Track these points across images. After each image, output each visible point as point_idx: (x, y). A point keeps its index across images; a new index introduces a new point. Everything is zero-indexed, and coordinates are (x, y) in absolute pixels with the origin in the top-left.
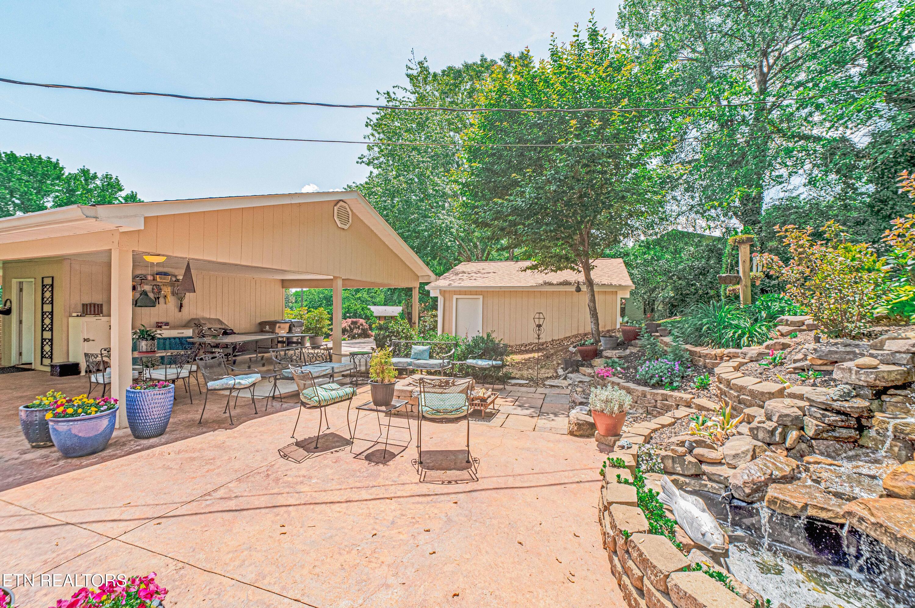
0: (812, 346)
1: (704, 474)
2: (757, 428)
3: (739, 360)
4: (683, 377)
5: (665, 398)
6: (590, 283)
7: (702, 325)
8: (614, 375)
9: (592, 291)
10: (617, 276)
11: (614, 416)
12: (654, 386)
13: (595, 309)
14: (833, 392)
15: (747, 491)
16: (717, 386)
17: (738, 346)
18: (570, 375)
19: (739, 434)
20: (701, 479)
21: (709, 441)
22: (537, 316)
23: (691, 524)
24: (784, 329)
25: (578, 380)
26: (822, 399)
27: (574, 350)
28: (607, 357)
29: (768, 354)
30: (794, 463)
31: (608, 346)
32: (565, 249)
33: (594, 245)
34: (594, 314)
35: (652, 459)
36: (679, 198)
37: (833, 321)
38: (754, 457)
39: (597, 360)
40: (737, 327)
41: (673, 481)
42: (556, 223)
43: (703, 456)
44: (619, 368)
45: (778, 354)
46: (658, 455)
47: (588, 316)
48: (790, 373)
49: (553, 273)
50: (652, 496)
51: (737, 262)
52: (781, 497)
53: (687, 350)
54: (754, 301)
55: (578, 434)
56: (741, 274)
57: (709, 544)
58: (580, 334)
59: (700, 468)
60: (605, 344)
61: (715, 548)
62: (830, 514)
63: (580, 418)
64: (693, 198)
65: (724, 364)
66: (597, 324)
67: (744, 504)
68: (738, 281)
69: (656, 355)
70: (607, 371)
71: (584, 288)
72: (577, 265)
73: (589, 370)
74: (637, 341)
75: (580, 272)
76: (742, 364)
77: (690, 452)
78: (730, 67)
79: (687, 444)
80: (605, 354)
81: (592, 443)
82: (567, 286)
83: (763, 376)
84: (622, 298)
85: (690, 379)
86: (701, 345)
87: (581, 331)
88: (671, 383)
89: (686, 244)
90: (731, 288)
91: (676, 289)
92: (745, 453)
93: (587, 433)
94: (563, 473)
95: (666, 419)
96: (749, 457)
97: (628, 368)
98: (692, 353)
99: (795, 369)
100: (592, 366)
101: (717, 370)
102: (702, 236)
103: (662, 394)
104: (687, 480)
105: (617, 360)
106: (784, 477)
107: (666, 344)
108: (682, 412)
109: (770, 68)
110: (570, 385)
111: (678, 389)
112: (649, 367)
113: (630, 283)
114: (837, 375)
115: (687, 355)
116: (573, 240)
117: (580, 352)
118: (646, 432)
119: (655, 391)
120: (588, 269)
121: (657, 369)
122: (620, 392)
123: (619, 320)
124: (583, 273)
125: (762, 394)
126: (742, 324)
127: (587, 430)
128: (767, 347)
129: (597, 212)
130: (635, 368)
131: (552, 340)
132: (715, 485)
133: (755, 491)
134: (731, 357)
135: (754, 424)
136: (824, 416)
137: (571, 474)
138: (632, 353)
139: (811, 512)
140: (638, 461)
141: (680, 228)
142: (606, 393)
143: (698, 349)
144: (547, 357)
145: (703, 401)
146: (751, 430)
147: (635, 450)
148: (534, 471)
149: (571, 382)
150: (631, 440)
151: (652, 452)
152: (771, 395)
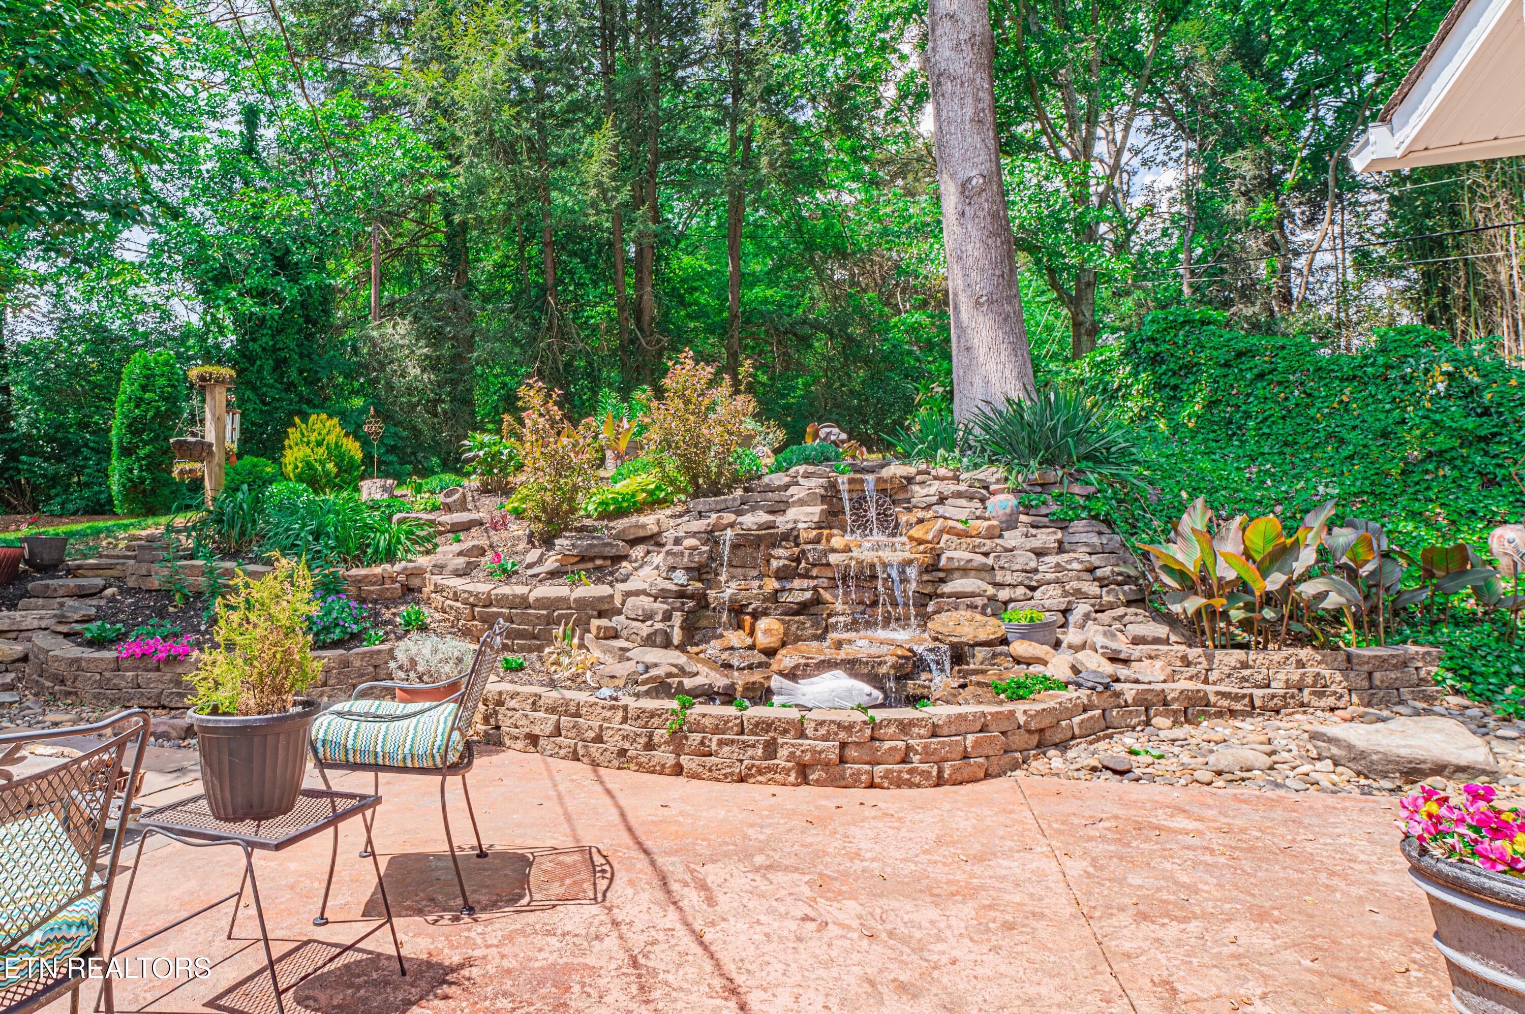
0: (564, 541)
23: (847, 697)
57: (877, 698)
114: (666, 562)
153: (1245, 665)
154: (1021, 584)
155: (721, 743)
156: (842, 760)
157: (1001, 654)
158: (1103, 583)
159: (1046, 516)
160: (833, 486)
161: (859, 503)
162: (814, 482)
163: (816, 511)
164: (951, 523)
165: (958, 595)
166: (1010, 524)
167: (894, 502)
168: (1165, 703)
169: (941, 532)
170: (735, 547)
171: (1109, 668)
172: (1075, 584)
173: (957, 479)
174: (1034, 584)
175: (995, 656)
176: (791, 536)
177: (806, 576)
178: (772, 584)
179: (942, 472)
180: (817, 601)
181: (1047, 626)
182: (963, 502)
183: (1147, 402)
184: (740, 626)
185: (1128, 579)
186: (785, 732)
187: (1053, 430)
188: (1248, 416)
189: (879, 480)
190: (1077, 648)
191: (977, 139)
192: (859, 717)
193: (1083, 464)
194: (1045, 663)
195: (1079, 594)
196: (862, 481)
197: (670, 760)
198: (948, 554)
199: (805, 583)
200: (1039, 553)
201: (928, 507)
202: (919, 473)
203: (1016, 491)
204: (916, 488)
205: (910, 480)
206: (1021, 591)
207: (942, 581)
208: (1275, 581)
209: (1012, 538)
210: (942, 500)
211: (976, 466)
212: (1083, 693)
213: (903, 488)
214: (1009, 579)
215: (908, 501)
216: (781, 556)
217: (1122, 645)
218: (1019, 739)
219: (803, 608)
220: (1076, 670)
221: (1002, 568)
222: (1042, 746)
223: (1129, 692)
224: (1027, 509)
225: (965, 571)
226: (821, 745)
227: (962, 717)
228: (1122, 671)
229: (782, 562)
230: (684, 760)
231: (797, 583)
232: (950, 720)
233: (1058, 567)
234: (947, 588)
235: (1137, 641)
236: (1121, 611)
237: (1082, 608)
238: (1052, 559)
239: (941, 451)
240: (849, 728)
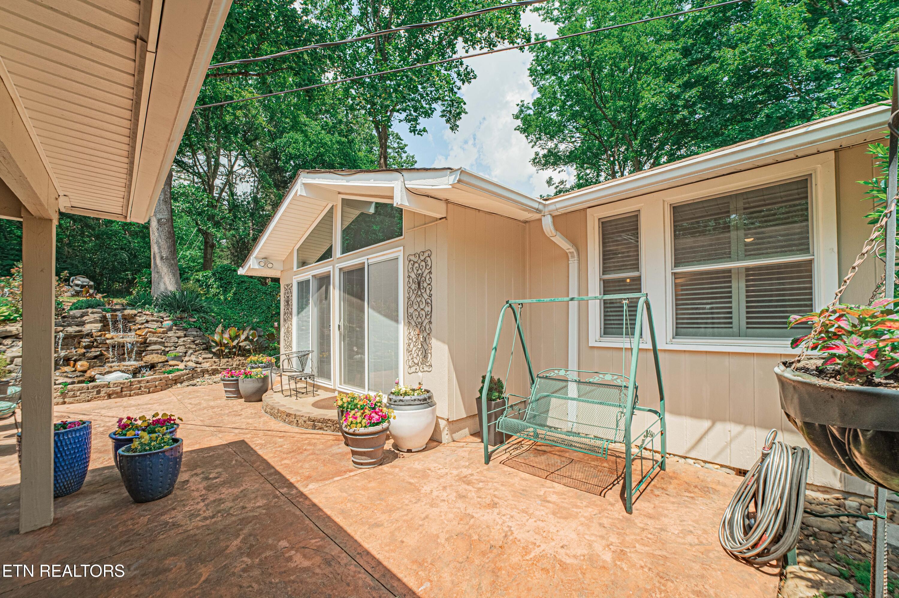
153: (228, 362)
154: (173, 346)
155: (81, 393)
156: (122, 391)
157: (166, 364)
158: (196, 345)
159: (181, 327)
160: (104, 317)
161: (115, 322)
162: (96, 315)
163: (99, 325)
164: (150, 330)
165: (153, 350)
166: (170, 329)
167: (129, 322)
168: (208, 371)
169: (147, 333)
170: (64, 339)
171: (194, 365)
172: (188, 346)
173: (153, 315)
174: (176, 346)
175: (164, 365)
176: (90, 335)
177: (97, 347)
178: (84, 350)
179: (147, 313)
180: (102, 355)
181: (181, 356)
182: (155, 323)
183: (218, 291)
184: (69, 365)
185: (204, 344)
186: (103, 387)
187: (185, 303)
188: (243, 299)
189: (123, 315)
190: (187, 361)
191: (164, 207)
192: (127, 381)
193: (194, 312)
194: (178, 365)
195: (190, 348)
196: (117, 315)
197: (61, 400)
198: (150, 339)
199: (97, 349)
200: (179, 338)
201: (142, 324)
202: (139, 313)
203: (172, 320)
204: (138, 318)
205: (135, 315)
206: (173, 348)
207: (148, 346)
208: (235, 343)
209: (170, 334)
210: (147, 322)
211: (159, 312)
212: (187, 371)
213: (132, 318)
214: (169, 345)
215: (134, 322)
216: (85, 341)
217: (200, 360)
218: (170, 382)
219: (96, 357)
220: (186, 366)
221: (167, 342)
222: (176, 383)
223: (199, 370)
224: (176, 325)
225: (155, 343)
226: (115, 389)
227: (155, 378)
228: (198, 366)
229: (87, 344)
230: (66, 400)
231: (93, 350)
232: (152, 379)
233: (184, 341)
234: (149, 348)
235: (204, 359)
236: (201, 351)
237: (190, 351)
238: (182, 339)
239: (147, 306)
240: (124, 384)
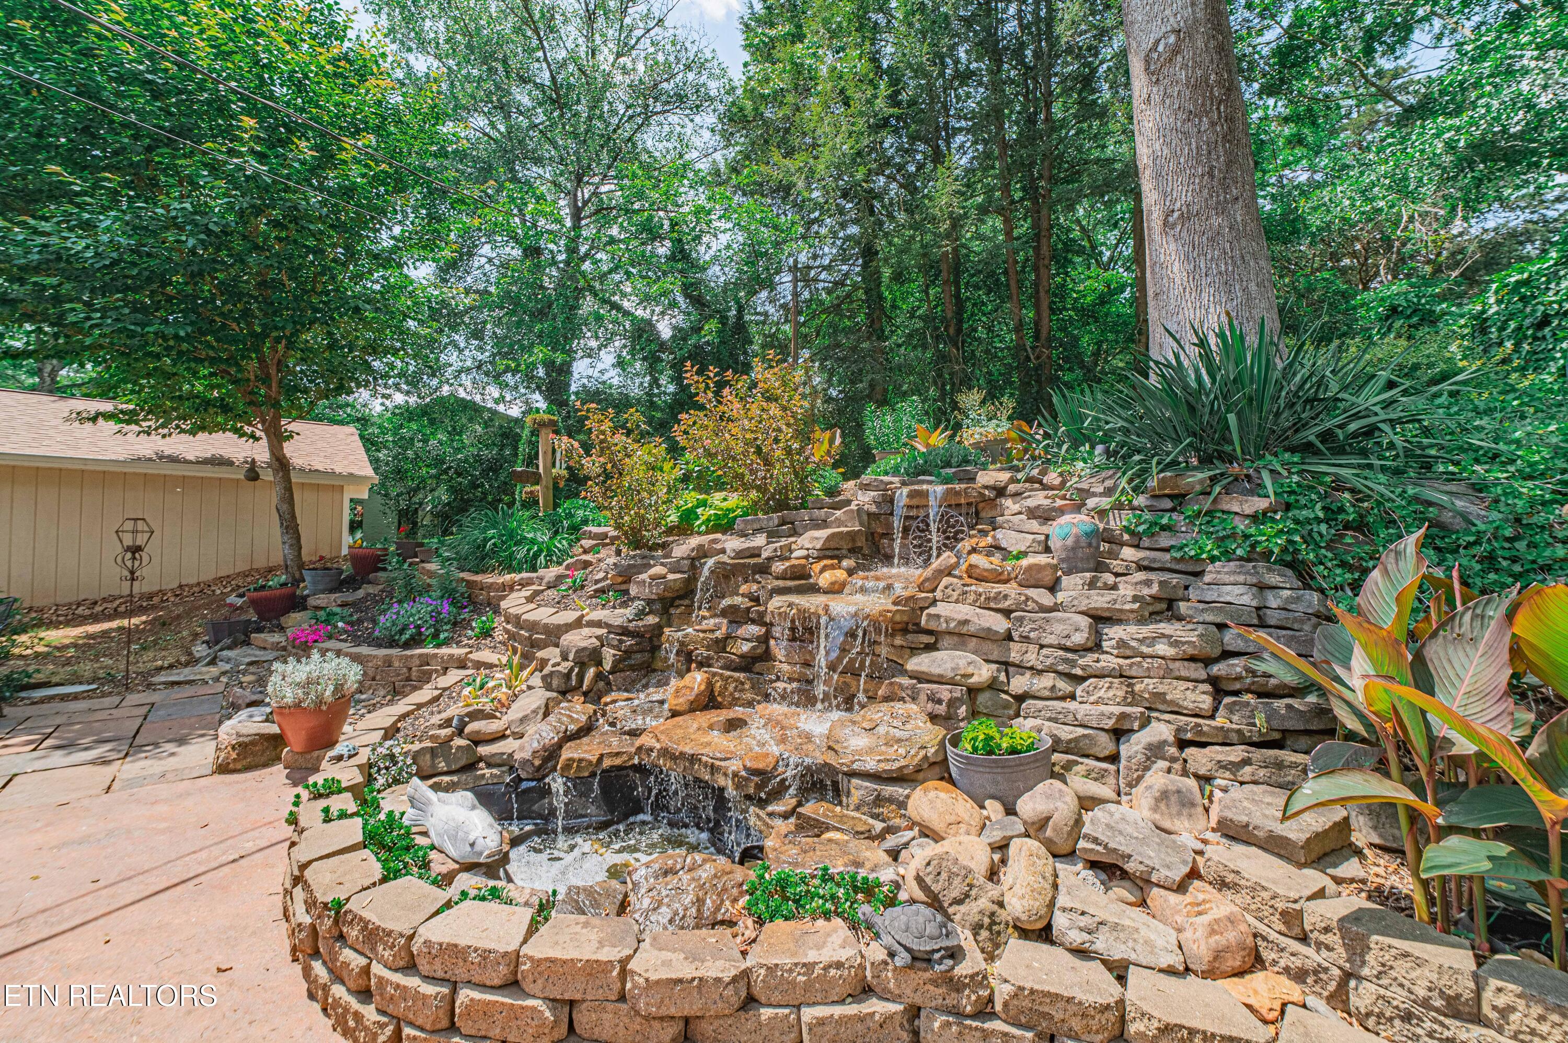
0: (612, 560)
1: (481, 759)
2: (551, 674)
3: (534, 587)
4: (455, 624)
5: (425, 660)
6: (281, 464)
7: (486, 540)
8: (330, 638)
9: (288, 480)
10: (345, 458)
11: (324, 708)
12: (407, 645)
13: (294, 517)
14: (629, 612)
15: (537, 762)
16: (505, 629)
17: (534, 569)
18: (225, 653)
19: (530, 688)
20: (477, 769)
21: (487, 708)
22: (129, 525)
23: (454, 838)
24: (587, 543)
25: (247, 660)
26: (618, 622)
27: (239, 602)
28: (318, 608)
29: (568, 576)
30: (591, 708)
31: (321, 587)
32: (219, 386)
33: (292, 390)
34: (290, 526)
35: (395, 764)
36: (462, 345)
37: (632, 529)
38: (546, 714)
39: (293, 615)
40: (533, 542)
41: (431, 787)
42: (192, 323)
43: (478, 732)
44: (340, 624)
45: (579, 574)
46: (406, 754)
47: (277, 530)
48: (591, 597)
49: (185, 437)
50: (392, 821)
51: (537, 454)
52: (576, 756)
53: (463, 580)
54: (556, 506)
55: (239, 766)
56: (541, 470)
57: (481, 854)
58: (257, 570)
59: (475, 752)
60: (314, 583)
61: (489, 857)
62: (625, 757)
63: (244, 731)
64: (480, 349)
65: (514, 595)
66: (297, 545)
67: (534, 784)
68: (536, 479)
69: (412, 593)
70: (315, 632)
71: (267, 476)
72: (250, 424)
73: (276, 638)
74: (380, 574)
75: (257, 439)
76: (537, 593)
77: (460, 732)
78: (540, 176)
79: (455, 722)
80: (312, 602)
81: (278, 772)
82: (224, 468)
83: (561, 604)
84: (351, 500)
85: (467, 624)
86: (484, 572)
87: (261, 563)
88: (436, 636)
89: (471, 420)
90: (528, 489)
91: (452, 490)
92: (535, 712)
93: (263, 759)
94: (194, 856)
95: (425, 694)
96: (540, 716)
97: (360, 621)
98: (470, 584)
99: (596, 591)
100: (282, 629)
101: (504, 604)
102: (494, 412)
103: (421, 655)
104: (455, 778)
105: (338, 610)
106: (580, 730)
107: (431, 574)
108: (454, 676)
109: (585, 203)
110: (224, 673)
111: (447, 643)
112: (398, 613)
113: (369, 471)
114: (633, 590)
115: (462, 588)
116: (240, 369)
117: (253, 603)
118: (388, 722)
119: (408, 653)
120: (277, 437)
121: (412, 615)
122: (337, 661)
123: (347, 540)
124: (264, 442)
125: (559, 627)
126: (540, 537)
127: (264, 751)
128: (568, 568)
129: (300, 325)
130: (375, 622)
131: (181, 586)
132: (495, 771)
133: (545, 760)
134: (523, 584)
135: (548, 669)
136: (621, 641)
137: (216, 851)
138: (368, 594)
139: (607, 763)
140: (370, 775)
141: (462, 394)
142: (308, 669)
143: (478, 578)
144: (164, 624)
145: (486, 655)
146: (544, 678)
147: (362, 759)
148: (101, 884)
149: (228, 667)
150: (357, 742)
151: (396, 750)
152: (568, 627)
154: (1051, 669)
157: (890, 800)
159: (1167, 550)
160: (889, 501)
161: (926, 522)
170: (725, 576)
172: (1156, 683)
174: (1079, 672)
175: (879, 800)
177: (758, 622)
180: (768, 656)
189: (949, 492)
195: (1158, 703)
198: (938, 608)
199: (752, 631)
206: (1050, 682)
207: (914, 650)
214: (1032, 658)
221: (1026, 639)
225: (956, 638)
229: (732, 602)
231: (744, 629)
236: (1236, 753)
